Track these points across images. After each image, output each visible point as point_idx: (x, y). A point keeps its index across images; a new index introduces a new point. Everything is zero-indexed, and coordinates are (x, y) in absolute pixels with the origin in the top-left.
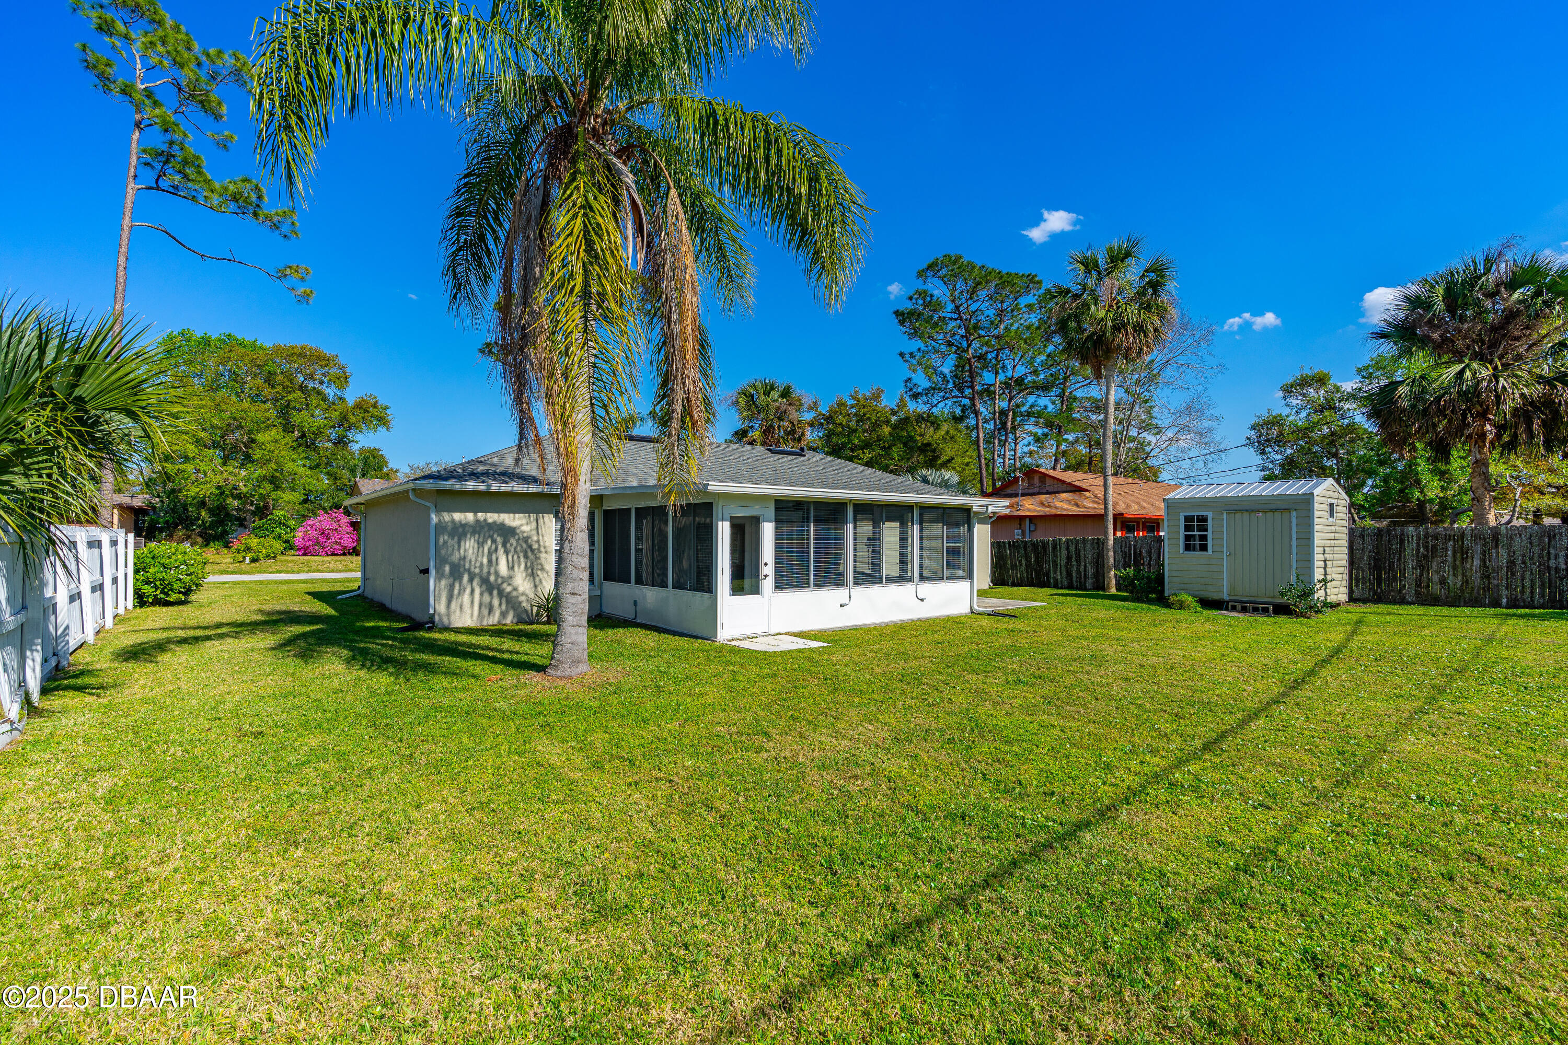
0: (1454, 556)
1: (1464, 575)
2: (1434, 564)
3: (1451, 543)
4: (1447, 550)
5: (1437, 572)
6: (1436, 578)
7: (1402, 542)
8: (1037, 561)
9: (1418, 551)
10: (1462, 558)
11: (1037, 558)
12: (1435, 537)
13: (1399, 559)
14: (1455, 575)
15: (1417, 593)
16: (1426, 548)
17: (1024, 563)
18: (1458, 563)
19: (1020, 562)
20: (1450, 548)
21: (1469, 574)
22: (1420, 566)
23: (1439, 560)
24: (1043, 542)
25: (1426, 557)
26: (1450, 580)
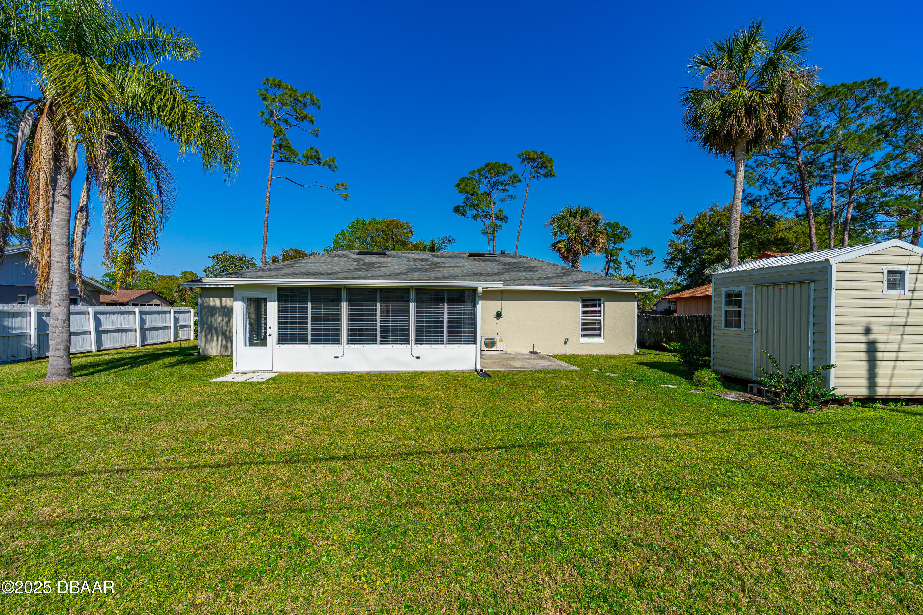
17: (697, 334)
19: (695, 334)
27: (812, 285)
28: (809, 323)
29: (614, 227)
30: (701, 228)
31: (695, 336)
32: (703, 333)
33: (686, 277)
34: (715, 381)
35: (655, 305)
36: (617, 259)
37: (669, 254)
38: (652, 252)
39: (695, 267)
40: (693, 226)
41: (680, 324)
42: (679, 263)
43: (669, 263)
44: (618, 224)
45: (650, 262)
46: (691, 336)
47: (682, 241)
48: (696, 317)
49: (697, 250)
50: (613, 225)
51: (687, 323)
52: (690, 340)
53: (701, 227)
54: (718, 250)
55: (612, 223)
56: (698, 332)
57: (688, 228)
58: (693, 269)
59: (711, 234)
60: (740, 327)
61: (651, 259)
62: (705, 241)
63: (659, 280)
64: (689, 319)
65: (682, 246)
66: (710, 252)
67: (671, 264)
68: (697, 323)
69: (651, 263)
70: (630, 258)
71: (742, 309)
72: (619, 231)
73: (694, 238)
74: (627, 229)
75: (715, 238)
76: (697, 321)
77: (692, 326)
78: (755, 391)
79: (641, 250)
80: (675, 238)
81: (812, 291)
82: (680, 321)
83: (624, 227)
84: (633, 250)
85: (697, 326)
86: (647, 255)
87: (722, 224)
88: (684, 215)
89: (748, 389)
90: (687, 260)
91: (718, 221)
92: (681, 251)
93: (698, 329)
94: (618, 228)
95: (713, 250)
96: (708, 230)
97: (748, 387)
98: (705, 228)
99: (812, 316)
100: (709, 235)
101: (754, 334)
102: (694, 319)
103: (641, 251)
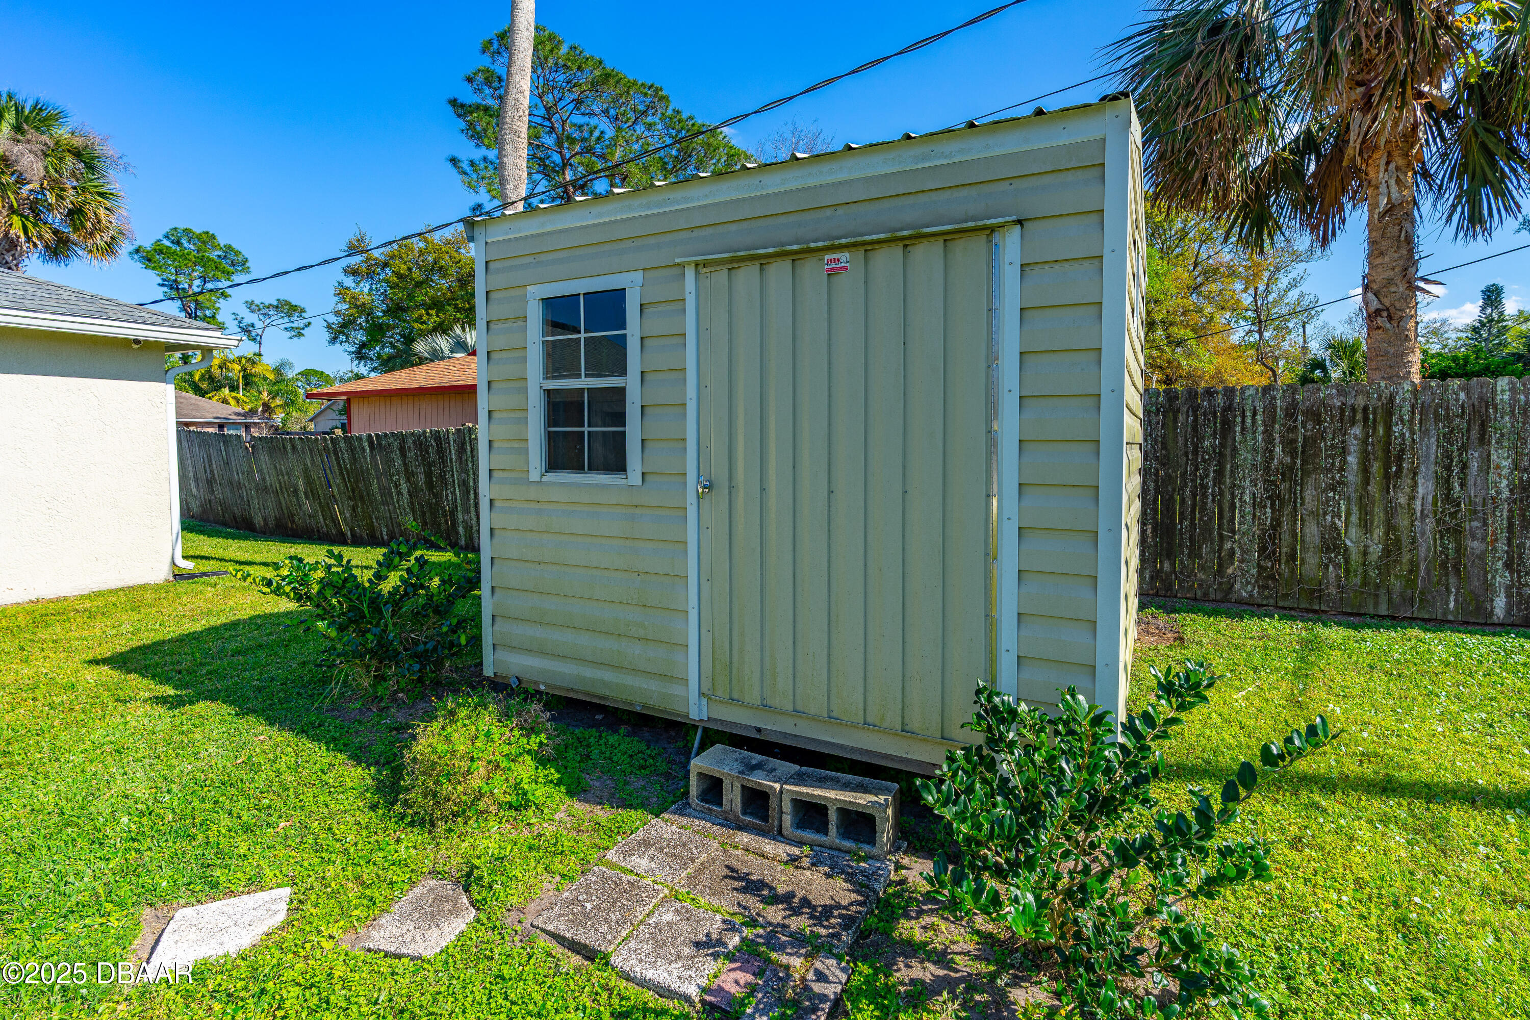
0: (1365, 469)
1: (1390, 527)
2: (1309, 493)
3: (1357, 430)
4: (1345, 452)
5: (1318, 515)
6: (1312, 532)
7: (1227, 427)
8: (430, 485)
9: (1269, 451)
10: (1387, 476)
11: (429, 475)
12: (1315, 416)
13: (1220, 473)
14: (1366, 526)
15: (1267, 577)
16: (1289, 444)
17: (404, 487)
18: (1373, 488)
19: (397, 486)
20: (1354, 446)
21: (1403, 522)
22: (1275, 499)
23: (1324, 480)
24: (437, 436)
25: (1287, 472)
26: (1352, 539)
27: (1011, 242)
28: (991, 441)
29: (204, 243)
30: (403, 269)
31: (399, 493)
32: (422, 480)
33: (375, 365)
34: (525, 770)
35: (311, 420)
36: (213, 317)
37: (337, 313)
38: (303, 311)
39: (393, 346)
40: (386, 265)
41: (354, 460)
42: (361, 336)
43: (338, 332)
44: (213, 237)
45: (299, 333)
46: (385, 493)
47: (366, 290)
48: (402, 438)
49: (396, 310)
50: (199, 237)
51: (373, 457)
52: (385, 503)
53: (404, 267)
54: (437, 316)
55: (198, 231)
56: (408, 480)
57: (377, 265)
58: (388, 350)
59: (422, 283)
60: (620, 467)
61: (301, 325)
62: (411, 297)
63: (322, 373)
64: (377, 444)
65: (366, 299)
66: (421, 316)
67: (344, 334)
68: (403, 455)
69: (300, 335)
70: (250, 318)
71: (631, 382)
72: (216, 253)
73: (391, 288)
74: (237, 253)
75: (431, 293)
76: (402, 449)
77: (389, 462)
78: (733, 797)
79: (275, 303)
80: (349, 282)
81: (1010, 277)
82: (352, 450)
83: (229, 247)
84: (257, 302)
85: (405, 464)
86: (290, 316)
87: (441, 268)
88: (368, 238)
89: (694, 790)
90: (376, 331)
91: (435, 262)
92: (362, 309)
93: (406, 470)
94: (215, 247)
95: (428, 314)
96: (417, 275)
97: (693, 779)
98: (410, 269)
99: (1009, 404)
100: (419, 284)
101: (691, 499)
102: (395, 445)
103: (277, 307)
